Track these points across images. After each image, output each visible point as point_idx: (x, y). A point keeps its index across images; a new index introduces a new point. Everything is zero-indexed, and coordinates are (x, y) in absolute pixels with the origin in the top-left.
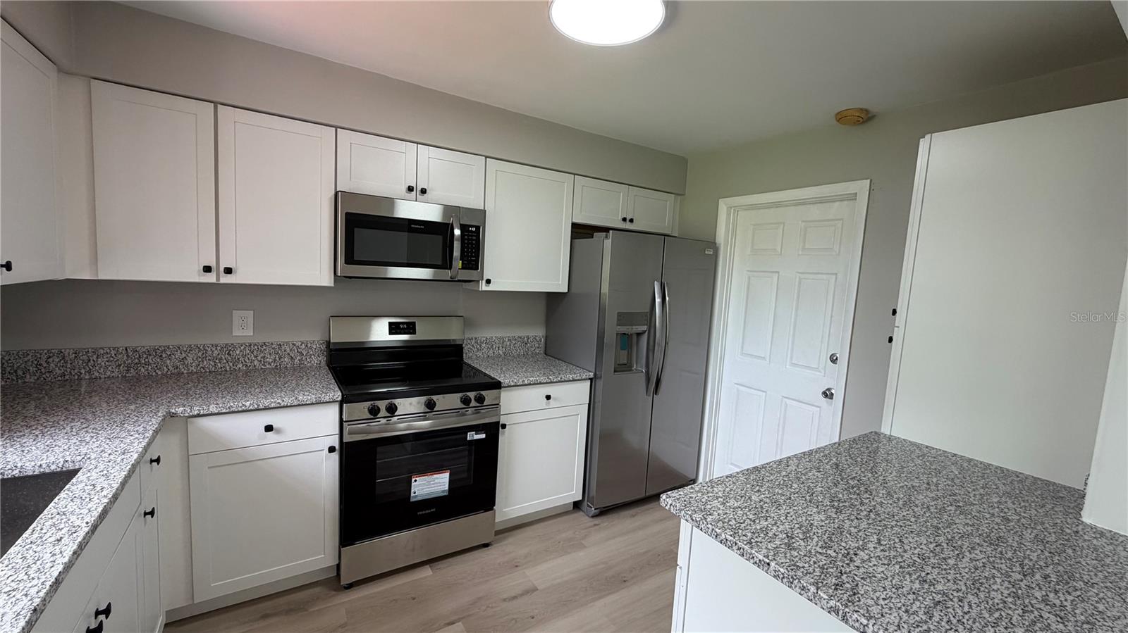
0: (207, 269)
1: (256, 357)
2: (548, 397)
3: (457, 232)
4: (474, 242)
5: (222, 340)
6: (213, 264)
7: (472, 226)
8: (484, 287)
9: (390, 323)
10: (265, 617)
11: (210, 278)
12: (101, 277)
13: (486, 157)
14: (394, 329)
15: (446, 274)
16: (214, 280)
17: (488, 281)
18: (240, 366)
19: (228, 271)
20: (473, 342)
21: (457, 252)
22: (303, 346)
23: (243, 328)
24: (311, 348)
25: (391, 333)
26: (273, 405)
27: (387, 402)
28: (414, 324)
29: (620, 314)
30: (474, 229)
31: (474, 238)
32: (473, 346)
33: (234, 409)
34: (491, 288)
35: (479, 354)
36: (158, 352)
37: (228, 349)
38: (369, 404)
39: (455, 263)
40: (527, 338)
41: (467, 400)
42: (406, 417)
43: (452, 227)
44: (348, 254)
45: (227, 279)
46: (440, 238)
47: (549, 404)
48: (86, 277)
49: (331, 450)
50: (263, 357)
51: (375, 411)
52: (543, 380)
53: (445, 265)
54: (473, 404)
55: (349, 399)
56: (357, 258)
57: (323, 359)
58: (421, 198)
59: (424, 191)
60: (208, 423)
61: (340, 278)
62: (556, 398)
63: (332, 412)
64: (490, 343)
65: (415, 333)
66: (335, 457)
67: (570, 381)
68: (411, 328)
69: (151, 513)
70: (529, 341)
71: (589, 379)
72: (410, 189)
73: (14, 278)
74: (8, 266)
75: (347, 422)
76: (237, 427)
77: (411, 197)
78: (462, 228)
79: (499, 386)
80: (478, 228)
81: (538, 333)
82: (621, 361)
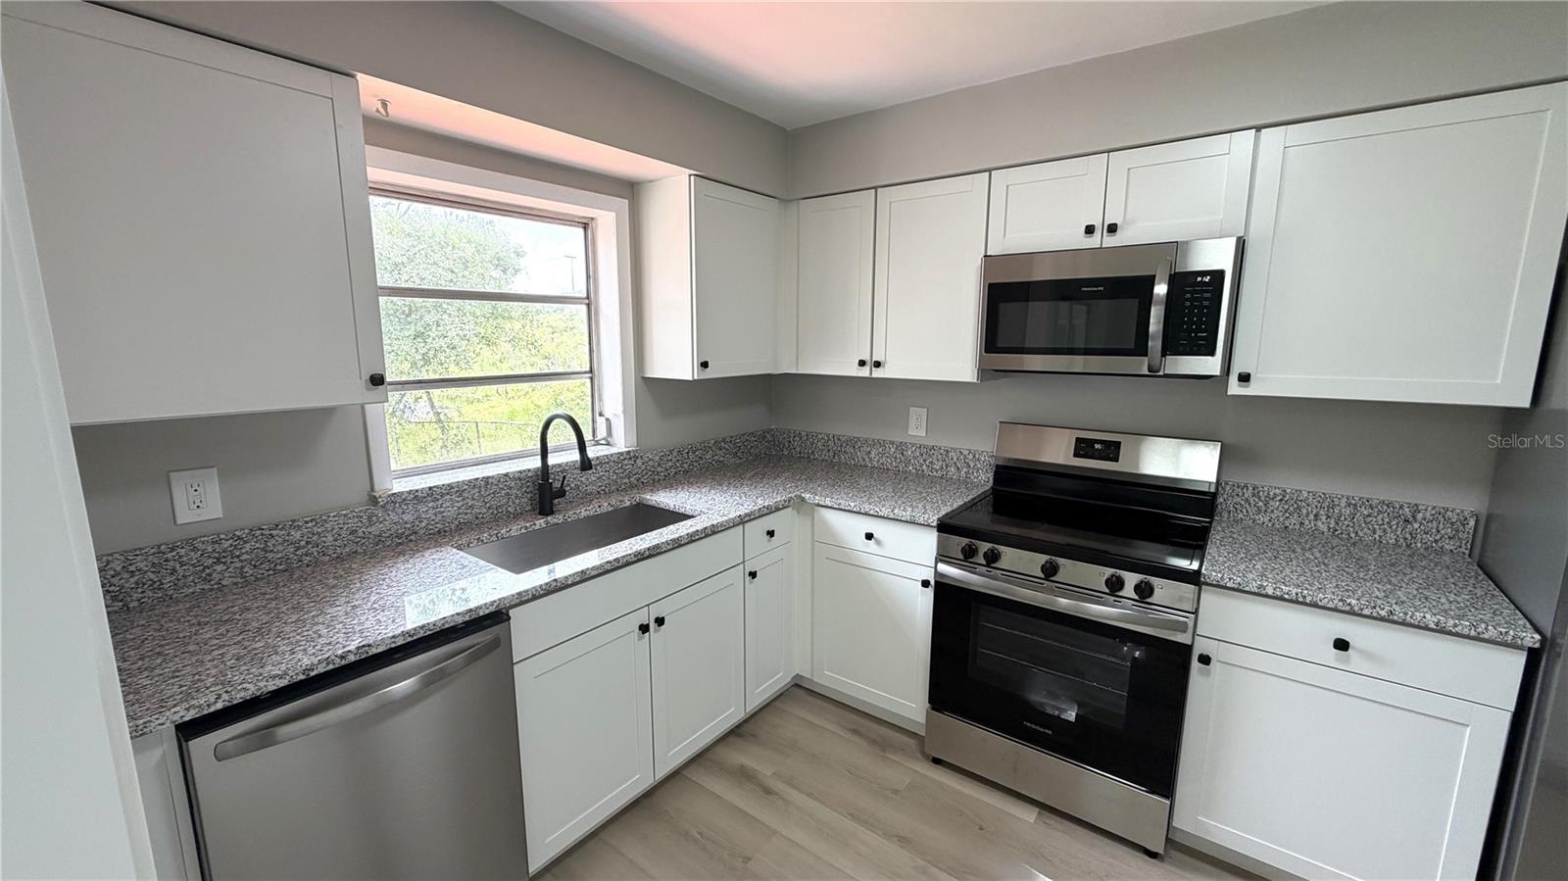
0: (862, 363)
1: (924, 461)
2: (1342, 645)
3: (1161, 289)
4: (1206, 303)
5: (898, 439)
6: (867, 358)
7: (1204, 274)
8: (1234, 388)
9: (1078, 439)
10: (855, 732)
11: (865, 372)
12: (800, 372)
13: (1259, 129)
14: (1083, 448)
16: (867, 375)
17: (1244, 378)
18: (911, 468)
19: (878, 364)
20: (1248, 494)
21: (1155, 324)
22: (971, 457)
23: (917, 428)
24: (979, 460)
25: (1076, 455)
26: (872, 512)
27: (989, 545)
28: (1117, 445)
30: (1207, 279)
31: (1207, 296)
32: (1247, 500)
33: (842, 507)
34: (1252, 390)
35: (1261, 518)
36: (853, 442)
37: (901, 447)
38: (965, 541)
39: (1155, 345)
40: (1416, 509)
41: (1115, 585)
42: (1012, 576)
43: (1150, 281)
44: (993, 339)
45: (878, 373)
46: (1133, 304)
47: (1347, 661)
48: (793, 371)
49: (925, 584)
50: (931, 462)
51: (969, 553)
52: (1326, 598)
53: (1141, 349)
54: (1129, 590)
55: (944, 527)
56: (1000, 344)
57: (991, 476)
58: (1110, 241)
59: (1113, 229)
60: (831, 516)
61: (985, 372)
62: (1369, 656)
63: (929, 540)
64: (1293, 503)
65: (1116, 459)
66: (930, 592)
67: (1427, 628)
68: (1111, 450)
69: (753, 575)
70: (1420, 516)
71: (1520, 648)
72: (1090, 230)
73: (709, 374)
74: (705, 365)
75: (942, 556)
76: (848, 527)
77: (1094, 241)
78: (1176, 280)
79: (1193, 578)
80: (1218, 275)
81: (1456, 503)
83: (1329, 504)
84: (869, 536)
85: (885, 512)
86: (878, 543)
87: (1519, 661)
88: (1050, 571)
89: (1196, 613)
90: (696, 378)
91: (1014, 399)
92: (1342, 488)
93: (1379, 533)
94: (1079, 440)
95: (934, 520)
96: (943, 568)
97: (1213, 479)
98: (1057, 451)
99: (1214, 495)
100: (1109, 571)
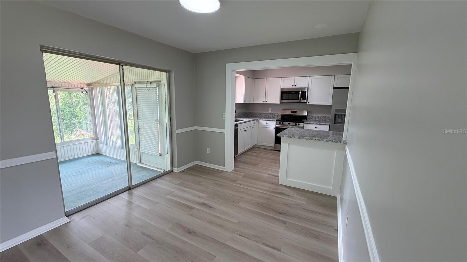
0: (264, 101)
2: (316, 127)
3: (300, 93)
4: (305, 94)
6: (265, 101)
7: (304, 91)
8: (308, 104)
11: (264, 103)
12: (254, 103)
13: (309, 76)
14: (292, 112)
15: (298, 101)
17: (309, 102)
19: (266, 101)
20: (310, 116)
21: (300, 97)
23: (270, 111)
24: (279, 115)
25: (292, 113)
26: (267, 120)
27: (282, 122)
28: (296, 111)
29: (336, 109)
34: (310, 104)
35: (312, 119)
36: (260, 113)
37: (268, 114)
38: (279, 122)
39: (300, 99)
40: (326, 117)
41: (296, 124)
42: (284, 125)
43: (299, 92)
44: (282, 98)
45: (266, 103)
46: (298, 94)
47: (316, 129)
48: (253, 103)
49: (274, 128)
50: (272, 115)
51: (280, 123)
52: (314, 123)
53: (298, 99)
54: (297, 125)
55: (277, 121)
56: (283, 99)
57: (281, 117)
58: (295, 87)
59: (295, 86)
60: (260, 121)
61: (281, 102)
62: (318, 128)
63: (275, 123)
64: (315, 117)
65: (296, 113)
66: (275, 129)
67: (322, 125)
68: (295, 112)
69: (253, 128)
71: (328, 125)
72: (293, 86)
73: (246, 102)
74: (245, 101)
75: (276, 124)
76: (263, 122)
77: (293, 87)
78: (302, 92)
79: (303, 123)
80: (306, 92)
81: (330, 116)
82: (339, 122)
83: (318, 117)
84: (267, 123)
85: (269, 120)
86: (268, 124)
87: (328, 126)
88: (289, 124)
89: (304, 126)
90: (244, 103)
91: (284, 106)
92: (320, 115)
93: (323, 120)
94: (292, 111)
95: (275, 120)
96: (276, 125)
97: (307, 115)
98: (289, 113)
99: (307, 117)
100: (295, 123)
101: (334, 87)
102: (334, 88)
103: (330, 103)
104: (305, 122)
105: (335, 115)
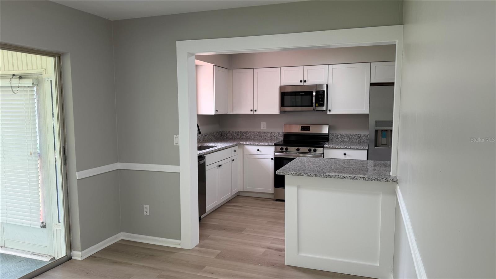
0: (251, 110)
1: (266, 136)
2: (345, 154)
3: (314, 94)
4: (322, 97)
5: (258, 131)
6: (253, 109)
7: (321, 91)
8: (328, 113)
11: (252, 113)
12: (234, 113)
13: (328, 65)
14: (303, 128)
15: (311, 109)
17: (330, 111)
18: (262, 138)
19: (256, 111)
20: (334, 135)
21: (314, 101)
22: (277, 133)
23: (263, 127)
24: (279, 134)
25: (301, 130)
26: (259, 144)
27: (286, 147)
28: (309, 127)
29: (376, 122)
30: (322, 92)
31: (322, 95)
32: (334, 137)
33: (251, 144)
34: (332, 113)
36: (246, 133)
37: (260, 133)
38: (281, 147)
39: (314, 105)
40: (361, 135)
41: (310, 150)
42: (290, 152)
43: (312, 92)
44: (283, 104)
45: (255, 113)
46: (310, 97)
47: (346, 157)
48: (232, 113)
49: (272, 159)
50: (268, 136)
51: (282, 149)
52: (341, 147)
53: (312, 106)
54: (312, 151)
55: (276, 145)
56: (285, 105)
57: (282, 137)
58: (305, 84)
59: (305, 81)
60: (247, 147)
61: (282, 112)
62: (348, 155)
63: (273, 149)
64: (342, 136)
65: (309, 130)
66: (273, 161)
67: (355, 149)
68: (308, 128)
69: (233, 160)
70: (361, 136)
71: (366, 149)
72: (301, 81)
73: (218, 113)
74: (217, 111)
75: (276, 151)
76: (252, 149)
77: (302, 84)
78: (317, 92)
79: (323, 147)
80: (324, 91)
81: (366, 133)
82: (383, 143)
83: (348, 135)
84: (258, 150)
85: (262, 144)
86: (260, 151)
87: (366, 152)
88: (298, 150)
89: (324, 153)
90: (215, 114)
91: (288, 118)
92: (350, 132)
93: (356, 140)
94: (302, 127)
95: (273, 144)
96: (276, 154)
97: (328, 132)
98: (296, 129)
99: (328, 136)
100: (309, 148)
101: (371, 82)
102: (372, 85)
103: (365, 111)
104: (326, 146)
105: (376, 131)
